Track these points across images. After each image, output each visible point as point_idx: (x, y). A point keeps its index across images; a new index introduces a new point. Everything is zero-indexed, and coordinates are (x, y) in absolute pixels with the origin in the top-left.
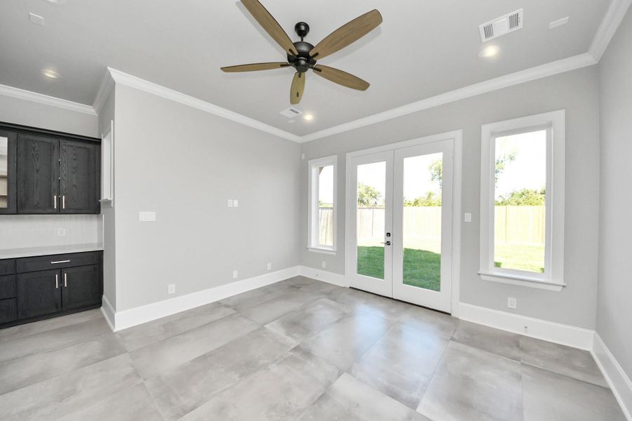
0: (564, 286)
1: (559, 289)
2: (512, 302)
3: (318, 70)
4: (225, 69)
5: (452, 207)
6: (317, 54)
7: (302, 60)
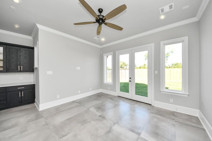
0: (188, 95)
1: (187, 96)
2: (171, 100)
3: (106, 24)
4: (75, 24)
5: (151, 69)
6: (105, 19)
7: (100, 21)
